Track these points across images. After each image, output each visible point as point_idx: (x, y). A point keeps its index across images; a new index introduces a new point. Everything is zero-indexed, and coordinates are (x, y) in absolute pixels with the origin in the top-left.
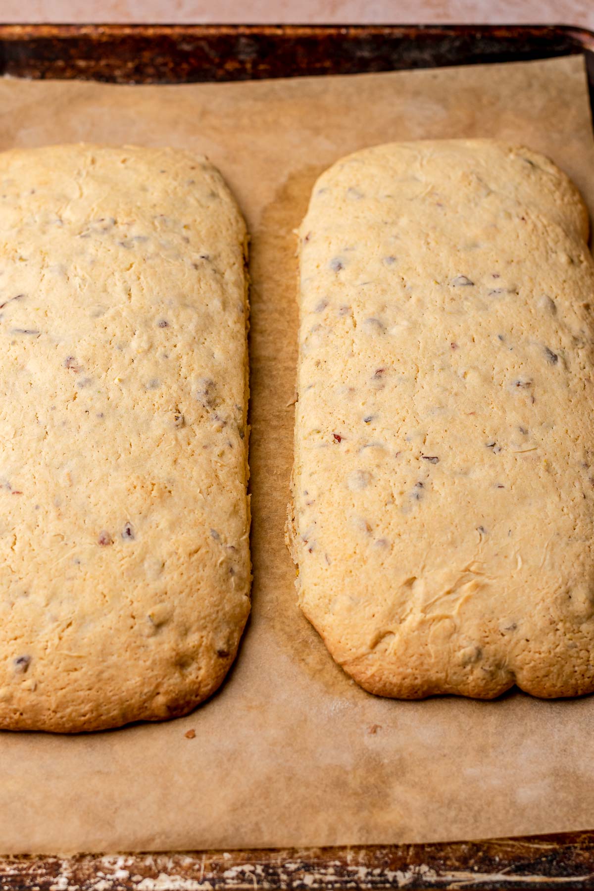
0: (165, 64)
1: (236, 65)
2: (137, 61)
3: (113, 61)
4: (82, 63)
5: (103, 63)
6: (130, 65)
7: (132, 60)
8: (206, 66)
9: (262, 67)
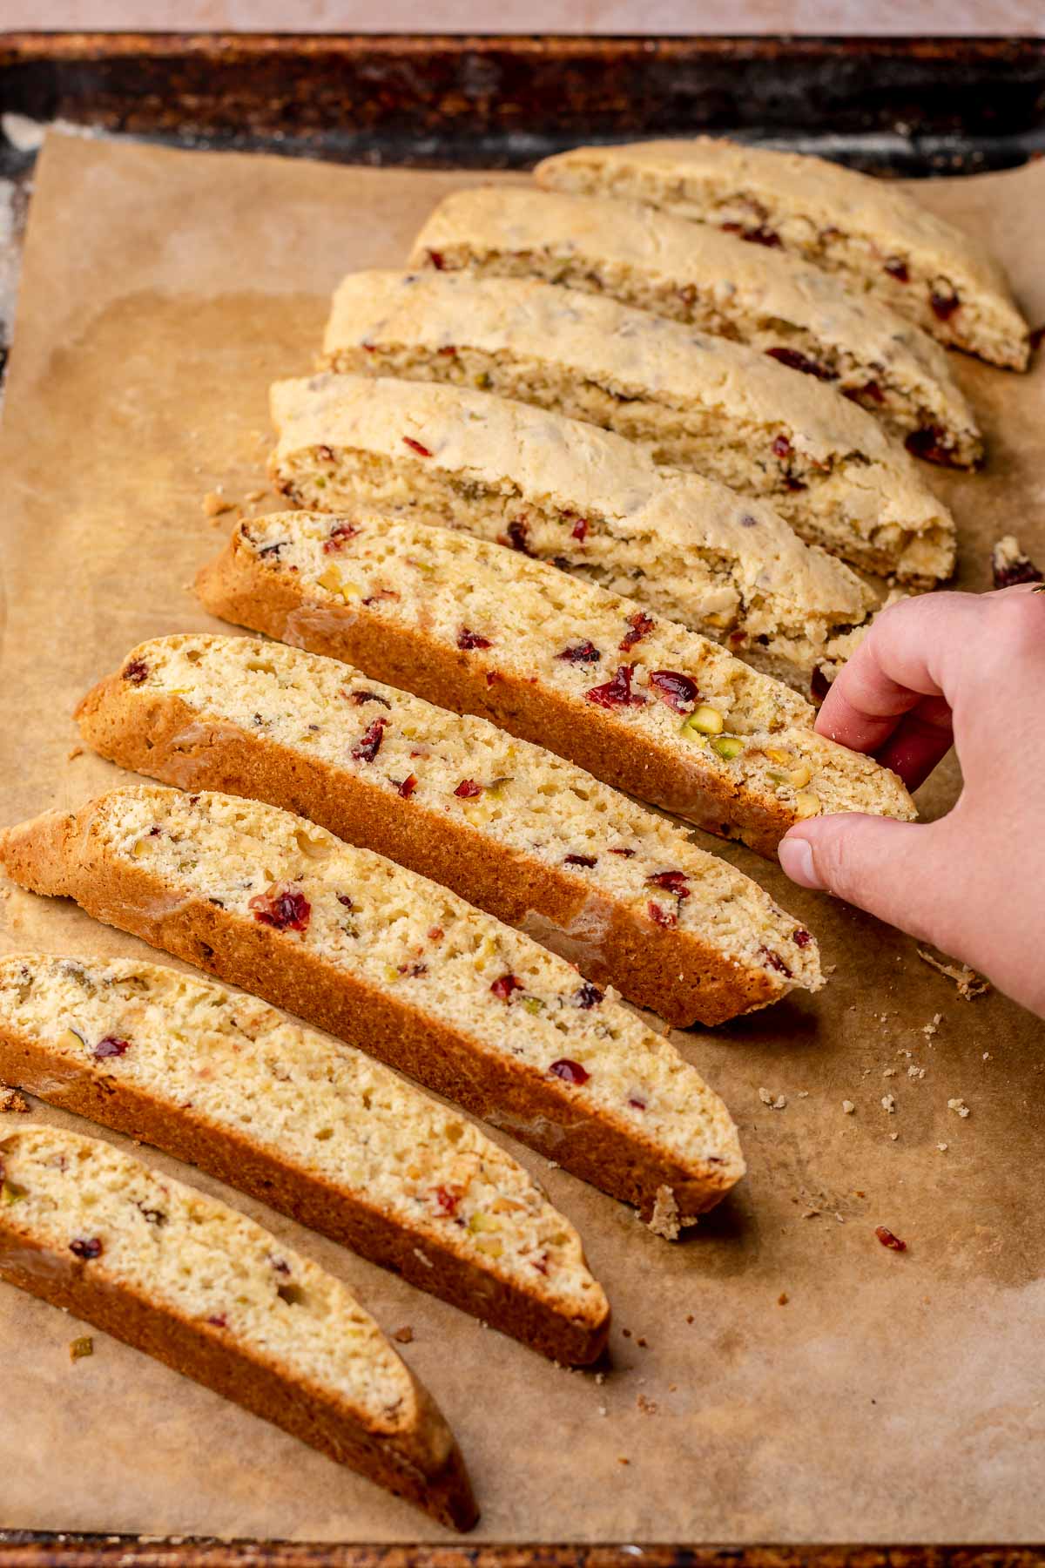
0: (337, 103)
1: (462, 106)
2: (287, 99)
3: (246, 98)
4: (191, 101)
5: (228, 100)
6: (276, 104)
7: (279, 95)
8: (409, 106)
9: (507, 109)
